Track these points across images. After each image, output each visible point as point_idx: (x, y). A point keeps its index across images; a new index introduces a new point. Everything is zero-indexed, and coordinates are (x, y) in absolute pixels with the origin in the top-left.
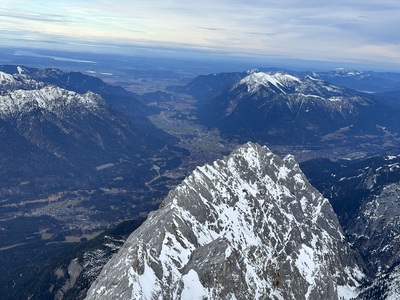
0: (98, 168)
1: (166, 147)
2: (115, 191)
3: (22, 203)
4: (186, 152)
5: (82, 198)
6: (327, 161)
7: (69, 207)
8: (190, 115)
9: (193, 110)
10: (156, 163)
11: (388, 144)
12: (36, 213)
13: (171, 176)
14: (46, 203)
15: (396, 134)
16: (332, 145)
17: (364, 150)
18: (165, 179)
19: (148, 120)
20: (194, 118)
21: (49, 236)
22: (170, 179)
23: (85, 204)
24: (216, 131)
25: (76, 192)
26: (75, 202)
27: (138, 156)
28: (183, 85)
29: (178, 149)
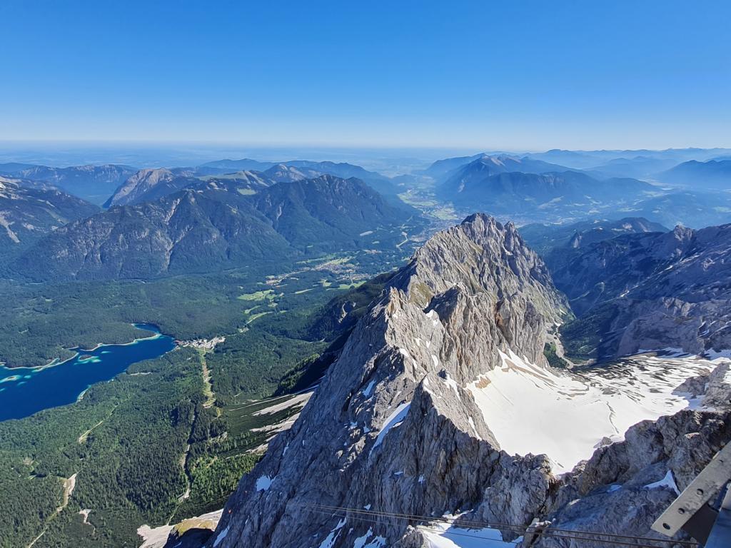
0: (361, 235)
1: (411, 218)
2: (374, 251)
3: (309, 261)
4: (427, 221)
5: (351, 257)
6: (541, 225)
7: (341, 264)
8: (430, 193)
9: (433, 189)
10: (404, 230)
11: (594, 211)
12: (320, 267)
13: (416, 240)
14: (325, 261)
15: (601, 202)
16: (546, 213)
17: (572, 216)
18: (411, 242)
19: (398, 198)
20: (433, 195)
21: (329, 284)
22: (415, 242)
23: (351, 262)
24: (451, 205)
25: (346, 253)
26: (345, 260)
27: (391, 225)
28: (425, 169)
29: (421, 219)
